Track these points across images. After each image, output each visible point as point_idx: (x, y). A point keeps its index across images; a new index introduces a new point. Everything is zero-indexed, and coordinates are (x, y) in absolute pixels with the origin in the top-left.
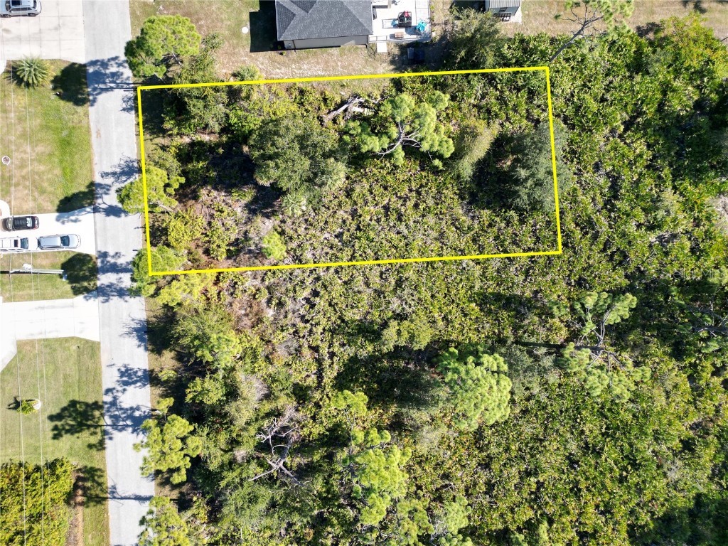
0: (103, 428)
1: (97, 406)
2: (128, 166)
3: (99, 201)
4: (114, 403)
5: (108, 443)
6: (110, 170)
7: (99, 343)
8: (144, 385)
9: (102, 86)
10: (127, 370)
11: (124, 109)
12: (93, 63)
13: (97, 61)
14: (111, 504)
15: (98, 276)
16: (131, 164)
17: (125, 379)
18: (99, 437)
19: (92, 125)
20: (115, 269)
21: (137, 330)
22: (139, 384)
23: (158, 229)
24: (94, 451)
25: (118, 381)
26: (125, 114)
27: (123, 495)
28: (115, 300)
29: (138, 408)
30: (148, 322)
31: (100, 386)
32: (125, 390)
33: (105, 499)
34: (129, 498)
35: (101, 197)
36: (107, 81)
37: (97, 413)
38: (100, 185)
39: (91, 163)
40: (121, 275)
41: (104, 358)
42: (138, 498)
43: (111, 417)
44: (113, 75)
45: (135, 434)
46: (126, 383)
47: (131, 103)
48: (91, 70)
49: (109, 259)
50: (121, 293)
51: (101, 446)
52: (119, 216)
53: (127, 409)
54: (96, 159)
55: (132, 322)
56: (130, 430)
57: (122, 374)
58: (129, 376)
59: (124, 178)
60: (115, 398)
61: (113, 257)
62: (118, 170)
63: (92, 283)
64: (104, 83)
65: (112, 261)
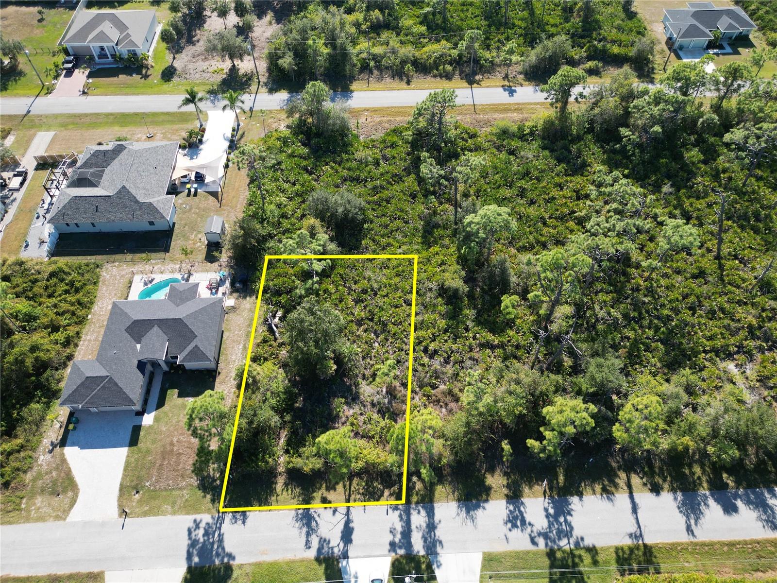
0: (572, 547)
1: (551, 554)
2: (301, 519)
3: (336, 550)
4: (545, 536)
5: (588, 542)
6: (304, 539)
7: (484, 553)
8: (522, 503)
9: (215, 547)
10: (510, 521)
11: (244, 523)
12: (189, 557)
13: (188, 552)
14: (649, 540)
15: (415, 553)
16: (300, 516)
17: (519, 523)
18: (582, 553)
19: (253, 560)
20: (407, 533)
21: (468, 512)
22: (522, 509)
23: (367, 490)
24: (600, 558)
25: (522, 530)
26: (248, 521)
27: (636, 526)
28: (439, 533)
29: (546, 510)
30: (459, 500)
31: (528, 553)
32: (530, 524)
33: (645, 545)
34: (637, 519)
35: (332, 548)
36: (211, 540)
37: (559, 555)
38: (319, 550)
39: (293, 562)
40: (413, 527)
41: (499, 548)
42: (635, 509)
43: (560, 539)
44: (206, 534)
45: (572, 513)
46: (523, 522)
47: (238, 516)
48: (196, 559)
49: (397, 540)
50: (431, 527)
51: (592, 551)
52: (353, 529)
53: (549, 521)
54: (290, 556)
55: (461, 516)
56: (569, 518)
57: (514, 526)
58: (516, 518)
59: (314, 524)
60: (540, 534)
61: (394, 536)
62: (305, 529)
63: (422, 560)
64: (213, 543)
65: (398, 537)
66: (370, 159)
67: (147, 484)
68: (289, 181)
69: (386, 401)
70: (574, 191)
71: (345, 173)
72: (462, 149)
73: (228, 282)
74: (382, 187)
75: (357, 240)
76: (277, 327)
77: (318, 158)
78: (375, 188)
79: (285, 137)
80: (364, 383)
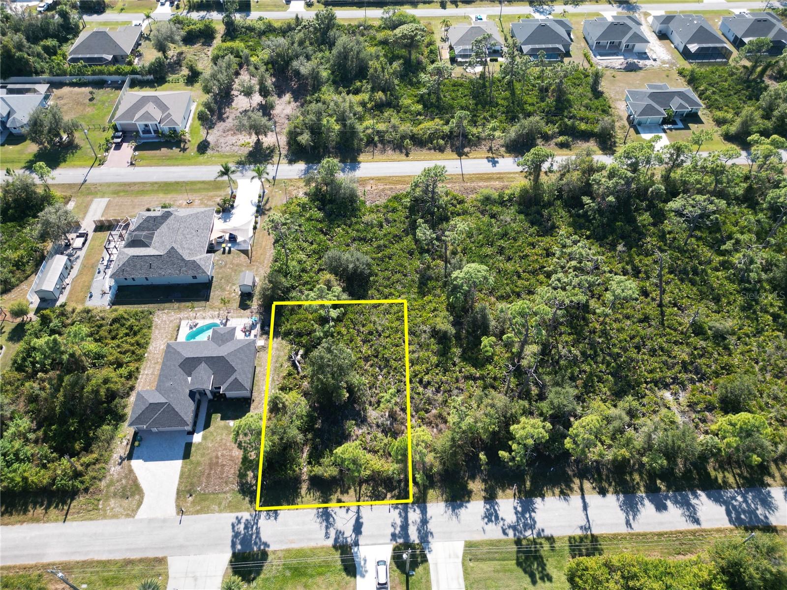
0: (535, 536)
1: (518, 542)
2: (322, 516)
3: (349, 540)
4: (514, 528)
5: (547, 533)
6: (324, 531)
7: (466, 541)
8: (497, 503)
9: (254, 537)
10: (486, 517)
11: (276, 519)
12: (233, 545)
13: (232, 541)
14: (596, 531)
15: (411, 541)
16: (320, 514)
17: (493, 518)
18: (543, 541)
19: (284, 547)
20: (405, 527)
21: (453, 510)
22: (496, 507)
23: (373, 493)
24: (557, 545)
25: (496, 524)
26: (279, 518)
27: (586, 520)
28: (431, 526)
29: (515, 508)
30: (446, 501)
31: (500, 541)
32: (502, 519)
33: (592, 536)
34: (587, 515)
35: (346, 538)
36: (250, 532)
37: (524, 542)
38: (336, 540)
39: (315, 548)
40: (410, 522)
41: (478, 537)
42: (585, 507)
43: (525, 530)
44: (246, 528)
45: (536, 510)
46: (497, 517)
47: (271, 513)
48: (239, 547)
49: (397, 532)
50: (424, 522)
51: (551, 539)
52: (362, 523)
53: (517, 517)
54: (312, 544)
55: (448, 513)
56: (533, 514)
57: (490, 520)
58: (491, 515)
59: (331, 519)
60: (510, 527)
61: (395, 529)
62: (324, 524)
63: (417, 547)
64: (252, 534)
65: (398, 529)
66: (375, 222)
67: (199, 489)
68: (308, 241)
69: (389, 422)
70: (545, 249)
71: (354, 234)
72: (452, 213)
73: (258, 326)
74: (385, 246)
75: (364, 290)
76: (299, 362)
77: (331, 221)
78: (379, 247)
79: (304, 204)
80: (371, 408)
